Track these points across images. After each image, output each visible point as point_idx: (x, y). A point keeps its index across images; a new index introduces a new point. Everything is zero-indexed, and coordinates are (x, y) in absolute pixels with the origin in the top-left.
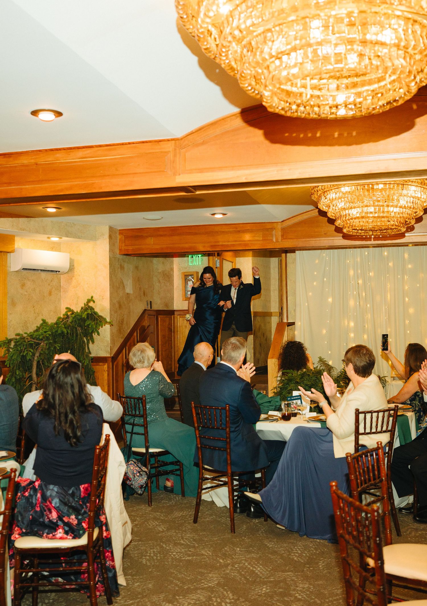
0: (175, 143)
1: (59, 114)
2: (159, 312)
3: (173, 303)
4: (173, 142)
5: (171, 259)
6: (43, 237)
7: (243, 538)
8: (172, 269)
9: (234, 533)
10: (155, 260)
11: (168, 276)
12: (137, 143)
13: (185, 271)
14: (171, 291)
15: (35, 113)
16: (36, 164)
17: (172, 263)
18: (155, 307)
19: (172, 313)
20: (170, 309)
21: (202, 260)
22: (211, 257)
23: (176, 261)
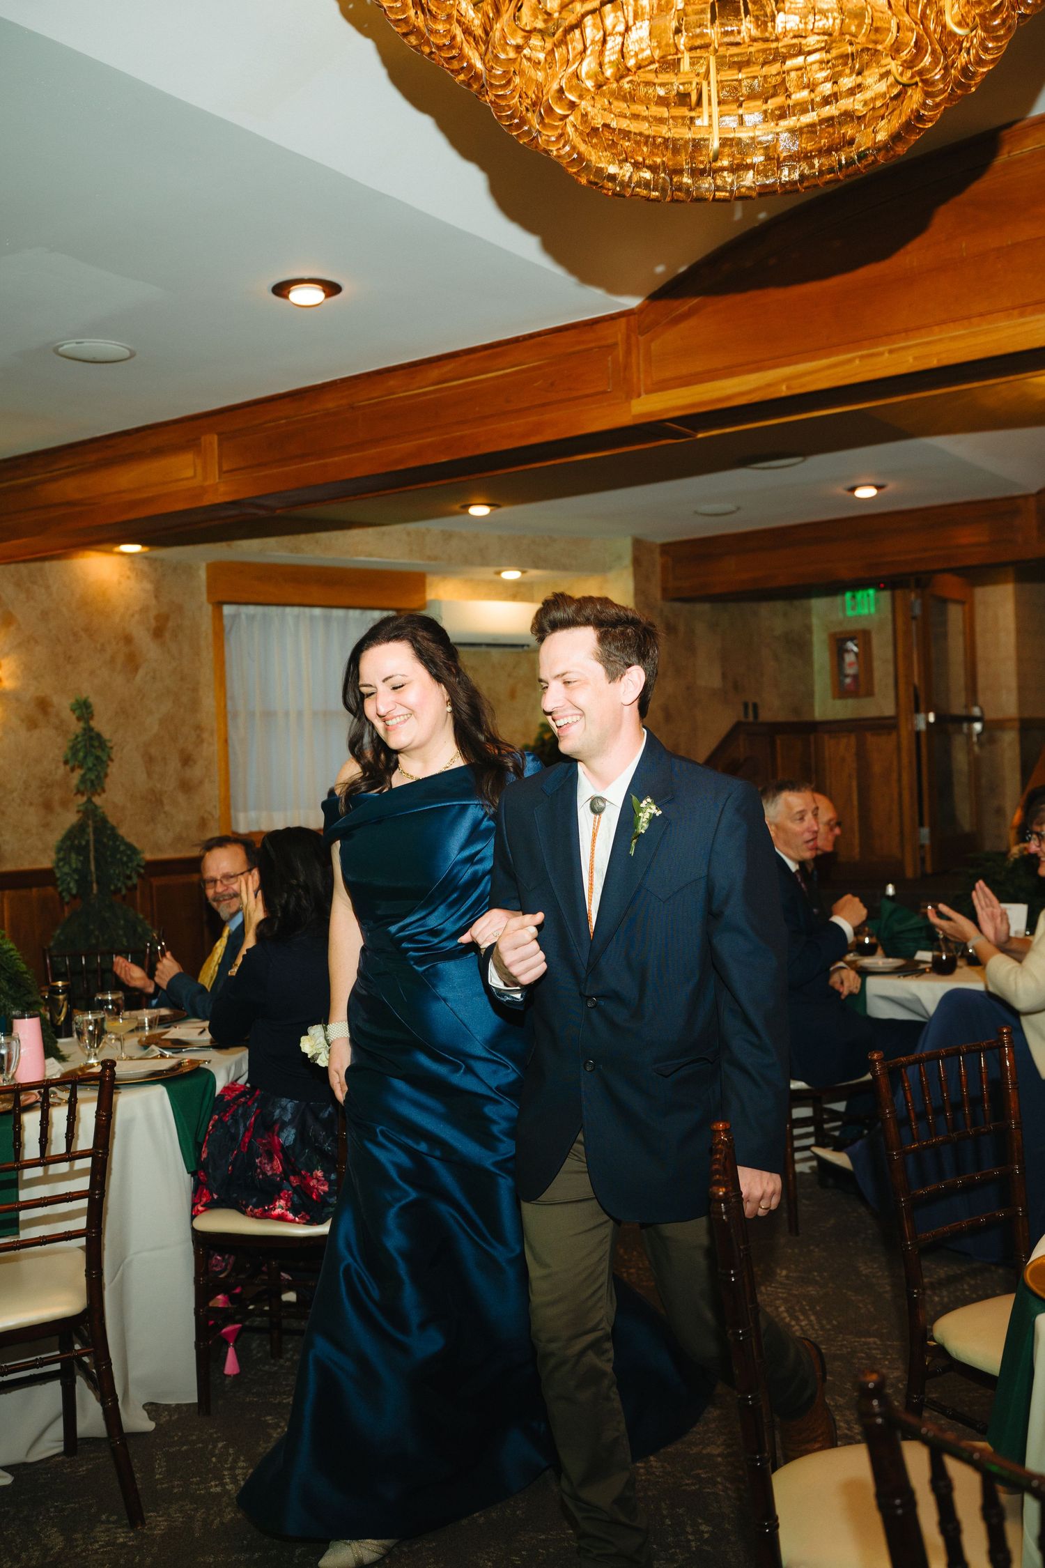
0: (628, 323)
1: (331, 289)
2: (776, 728)
3: (812, 705)
4: (624, 320)
5: (805, 602)
6: (487, 573)
7: (812, 1248)
8: (808, 629)
9: (797, 1234)
10: (765, 609)
11: (799, 645)
12: (546, 334)
13: (837, 629)
14: (806, 679)
15: (281, 289)
16: (353, 408)
17: (808, 612)
18: (766, 716)
19: (812, 728)
20: (806, 718)
21: (877, 601)
22: (899, 592)
23: (819, 605)
